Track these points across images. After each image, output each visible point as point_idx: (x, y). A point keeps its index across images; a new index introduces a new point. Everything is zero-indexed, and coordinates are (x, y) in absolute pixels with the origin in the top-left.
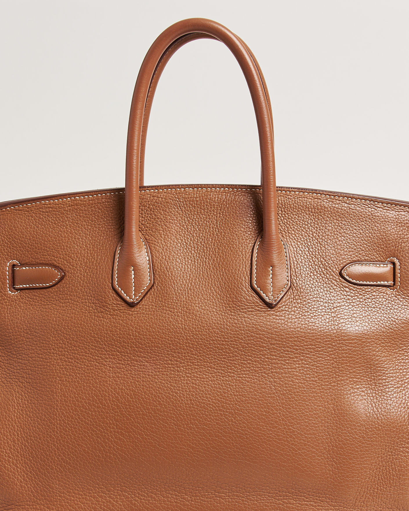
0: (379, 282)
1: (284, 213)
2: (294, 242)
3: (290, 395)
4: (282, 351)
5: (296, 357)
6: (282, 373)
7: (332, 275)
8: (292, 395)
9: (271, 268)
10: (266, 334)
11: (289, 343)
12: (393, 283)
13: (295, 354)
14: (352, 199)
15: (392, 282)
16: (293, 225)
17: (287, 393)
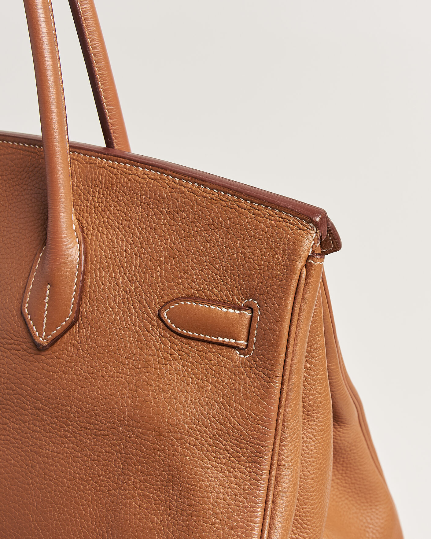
0: (220, 339)
1: (102, 196)
2: (101, 247)
3: (49, 492)
4: (48, 422)
5: (66, 437)
6: (44, 456)
7: (147, 313)
8: (52, 493)
9: (49, 286)
10: (30, 391)
11: (58, 412)
12: (246, 343)
13: (65, 430)
14: (205, 187)
15: (243, 342)
16: (109, 218)
17: (46, 488)
